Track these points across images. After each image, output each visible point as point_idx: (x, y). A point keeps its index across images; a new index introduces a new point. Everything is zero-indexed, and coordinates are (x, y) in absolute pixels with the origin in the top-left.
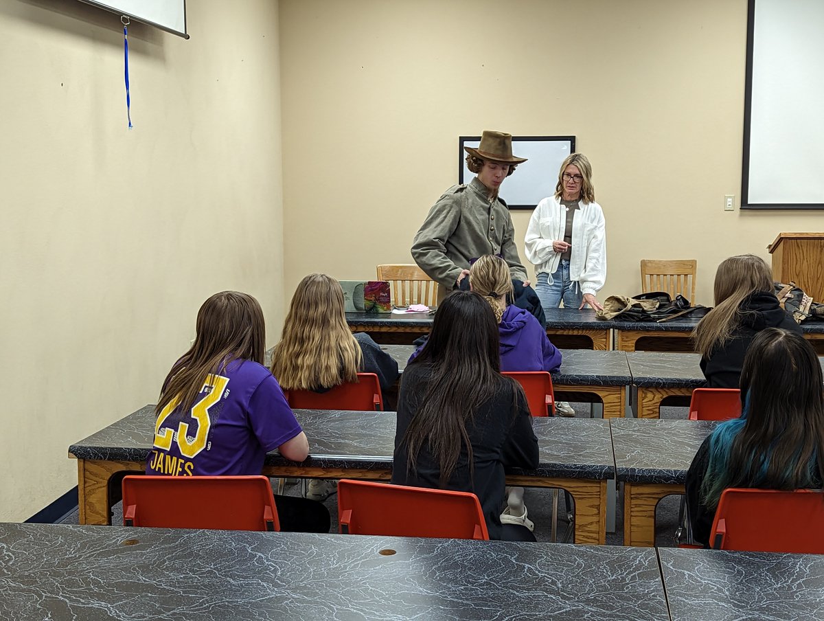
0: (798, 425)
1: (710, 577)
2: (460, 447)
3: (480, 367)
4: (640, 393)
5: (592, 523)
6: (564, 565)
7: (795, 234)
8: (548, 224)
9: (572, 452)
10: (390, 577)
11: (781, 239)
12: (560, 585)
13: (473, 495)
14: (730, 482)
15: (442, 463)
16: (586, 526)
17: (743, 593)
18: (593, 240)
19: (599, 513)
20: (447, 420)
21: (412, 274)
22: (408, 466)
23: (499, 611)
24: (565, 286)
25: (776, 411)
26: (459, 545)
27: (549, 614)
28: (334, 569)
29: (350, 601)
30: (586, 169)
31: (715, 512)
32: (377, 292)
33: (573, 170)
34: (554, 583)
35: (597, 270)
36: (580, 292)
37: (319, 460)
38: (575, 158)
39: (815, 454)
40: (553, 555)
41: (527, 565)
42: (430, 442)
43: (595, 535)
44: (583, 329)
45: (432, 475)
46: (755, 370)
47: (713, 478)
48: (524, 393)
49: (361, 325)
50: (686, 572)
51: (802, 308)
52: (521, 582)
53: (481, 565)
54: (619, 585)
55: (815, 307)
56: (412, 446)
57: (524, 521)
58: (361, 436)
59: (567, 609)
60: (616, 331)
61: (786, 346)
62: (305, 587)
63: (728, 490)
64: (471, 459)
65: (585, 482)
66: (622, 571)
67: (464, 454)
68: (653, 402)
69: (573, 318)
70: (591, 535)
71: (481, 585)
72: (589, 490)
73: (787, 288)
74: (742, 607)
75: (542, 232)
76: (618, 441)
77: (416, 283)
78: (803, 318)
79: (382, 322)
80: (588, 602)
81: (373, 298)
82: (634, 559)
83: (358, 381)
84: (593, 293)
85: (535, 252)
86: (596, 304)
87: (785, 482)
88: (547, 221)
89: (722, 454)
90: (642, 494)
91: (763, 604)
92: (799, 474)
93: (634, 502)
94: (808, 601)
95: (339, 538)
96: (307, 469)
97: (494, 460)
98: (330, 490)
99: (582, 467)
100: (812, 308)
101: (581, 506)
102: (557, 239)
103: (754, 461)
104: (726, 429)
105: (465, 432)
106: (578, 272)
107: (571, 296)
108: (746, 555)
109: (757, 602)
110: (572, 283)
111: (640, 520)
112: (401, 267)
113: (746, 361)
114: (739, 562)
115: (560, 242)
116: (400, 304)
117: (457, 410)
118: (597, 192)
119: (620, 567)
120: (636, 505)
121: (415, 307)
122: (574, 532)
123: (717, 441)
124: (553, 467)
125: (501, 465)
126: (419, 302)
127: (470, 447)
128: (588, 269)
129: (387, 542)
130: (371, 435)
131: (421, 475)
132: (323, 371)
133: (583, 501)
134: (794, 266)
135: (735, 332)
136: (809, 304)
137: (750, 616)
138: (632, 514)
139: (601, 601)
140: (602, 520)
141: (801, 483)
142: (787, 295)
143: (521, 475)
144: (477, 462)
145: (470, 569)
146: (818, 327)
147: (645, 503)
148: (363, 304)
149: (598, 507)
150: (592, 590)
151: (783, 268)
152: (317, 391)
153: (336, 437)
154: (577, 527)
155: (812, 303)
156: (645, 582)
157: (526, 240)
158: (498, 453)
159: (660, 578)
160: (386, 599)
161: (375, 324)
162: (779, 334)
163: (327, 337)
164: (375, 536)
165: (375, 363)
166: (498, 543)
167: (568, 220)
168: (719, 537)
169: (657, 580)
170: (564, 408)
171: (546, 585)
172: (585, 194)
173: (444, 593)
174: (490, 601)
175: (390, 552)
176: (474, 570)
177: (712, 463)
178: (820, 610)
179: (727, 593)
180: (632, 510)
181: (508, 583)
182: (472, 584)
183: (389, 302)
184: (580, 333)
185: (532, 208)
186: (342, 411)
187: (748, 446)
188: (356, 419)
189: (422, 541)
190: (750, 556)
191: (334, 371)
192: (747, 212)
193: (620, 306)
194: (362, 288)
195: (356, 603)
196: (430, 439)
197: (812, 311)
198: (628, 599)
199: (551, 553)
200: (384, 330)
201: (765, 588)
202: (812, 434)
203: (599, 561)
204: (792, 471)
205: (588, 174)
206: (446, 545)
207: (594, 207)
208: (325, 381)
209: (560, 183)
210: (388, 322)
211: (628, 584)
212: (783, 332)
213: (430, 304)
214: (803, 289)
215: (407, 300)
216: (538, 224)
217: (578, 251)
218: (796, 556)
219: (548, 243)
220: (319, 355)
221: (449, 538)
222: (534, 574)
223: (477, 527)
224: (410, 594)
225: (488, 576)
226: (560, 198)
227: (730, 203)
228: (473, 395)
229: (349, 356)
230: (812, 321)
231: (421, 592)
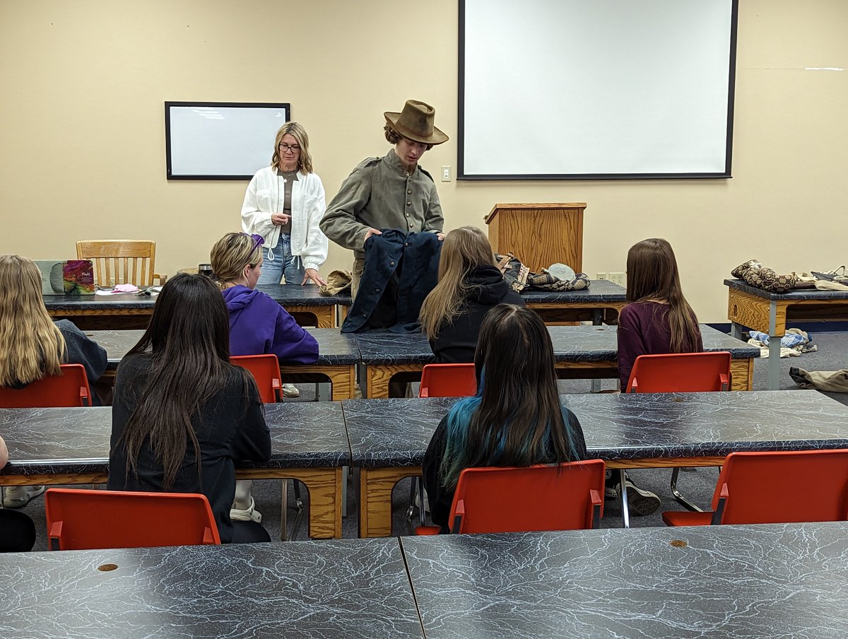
0: (531, 400)
1: (454, 564)
2: (185, 446)
3: (206, 356)
4: (369, 372)
5: (327, 513)
6: (305, 565)
7: (511, 204)
8: (265, 196)
9: (305, 439)
10: (113, 595)
11: (497, 210)
12: (301, 588)
13: (202, 496)
14: (468, 462)
15: (165, 464)
16: (321, 516)
17: (489, 578)
18: (314, 213)
19: (334, 502)
20: (170, 416)
21: (117, 251)
22: (128, 469)
23: (237, 623)
24: (287, 261)
25: (510, 388)
26: (188, 552)
27: (292, 620)
28: (45, 592)
29: (67, 628)
30: (304, 139)
31: (454, 493)
32: (79, 271)
33: (289, 139)
34: (295, 585)
35: (319, 244)
36: (302, 267)
37: (21, 466)
38: (291, 128)
39: (549, 428)
40: (292, 554)
41: (265, 569)
42: (151, 441)
43: (331, 525)
44: (307, 306)
45: (155, 477)
46: (489, 346)
47: (451, 458)
48: (255, 382)
49: (61, 309)
50: (430, 561)
51: (520, 278)
52: (260, 588)
53: (214, 574)
54: (363, 581)
55: (532, 277)
56: (131, 447)
57: (251, 514)
58: (68, 436)
59: (311, 614)
60: (340, 306)
61: (518, 321)
62: (12, 617)
63: (467, 470)
64: (198, 457)
65: (321, 471)
66: (365, 565)
67: (190, 451)
68: (383, 379)
69: (295, 295)
70: (327, 525)
71: (216, 595)
72: (323, 478)
73: (506, 258)
74: (489, 593)
75: (260, 204)
76: (352, 424)
77: (121, 260)
78: (521, 288)
79: (84, 305)
80: (332, 603)
81: (73, 279)
82: (377, 552)
83: (61, 373)
84: (316, 267)
85: (253, 226)
86: (319, 278)
87: (521, 458)
88: (264, 193)
89: (460, 434)
90: (379, 478)
91: (509, 588)
92: (535, 449)
93: (370, 487)
94: (551, 580)
95: (51, 556)
96: (7, 477)
97: (223, 457)
98: (31, 494)
99: (316, 456)
100: (529, 278)
101: (316, 497)
102: (275, 211)
103: (491, 439)
104: (463, 407)
105: (191, 428)
106: (299, 246)
107: (293, 272)
108: (488, 537)
109: (503, 587)
110: (294, 258)
111: (376, 506)
112: (104, 243)
113: (480, 338)
114: (482, 545)
115: (278, 214)
116: (104, 284)
117: (181, 405)
118: (314, 163)
119: (363, 561)
120: (373, 491)
121: (121, 287)
122: (309, 524)
123: (454, 421)
124: (286, 457)
125: (231, 460)
126: (126, 282)
127: (196, 445)
128: (309, 243)
129: (106, 556)
130: (81, 435)
131: (142, 478)
132: (20, 365)
133: (318, 490)
134: (510, 236)
135: (462, 307)
136: (526, 274)
137: (497, 602)
138: (369, 500)
139: (346, 601)
140: (338, 509)
141: (536, 459)
142: (506, 266)
143: (252, 468)
144: (205, 460)
145: (202, 578)
146: (535, 296)
147: (382, 487)
148: (62, 285)
149: (334, 496)
150: (336, 590)
151: (499, 239)
152: (13, 387)
153: (39, 439)
154: (312, 518)
155: (529, 273)
156: (390, 576)
157: (243, 214)
158: (227, 448)
159: (405, 570)
160: (109, 622)
161: (76, 308)
162: (511, 310)
163: (21, 325)
164: (92, 551)
165: (81, 352)
166: (231, 547)
167: (287, 192)
168: (458, 519)
169: (402, 572)
170: (287, 388)
171: (287, 588)
172: (302, 164)
173: (174, 609)
174: (227, 613)
175: (111, 567)
176: (207, 580)
177: (449, 444)
178: (563, 589)
179: (473, 580)
180: (369, 495)
181: (245, 590)
182: (206, 595)
183: (92, 282)
184: (304, 310)
185: (249, 178)
186: (44, 409)
187: (485, 424)
188: (61, 416)
189: (147, 552)
190: (492, 537)
191: (33, 364)
192: (463, 183)
193: (344, 281)
194: (60, 269)
195: (74, 630)
196: (151, 437)
197: (529, 281)
198: (374, 596)
199: (290, 552)
200: (87, 313)
201: (510, 570)
202: (546, 407)
203: (341, 557)
204: (527, 447)
205: (305, 144)
206: (174, 553)
207: (312, 177)
208: (23, 376)
209: (277, 154)
210: (91, 305)
211: (373, 579)
212: (515, 308)
213: (139, 282)
214: (519, 259)
215: (112, 278)
216: (254, 196)
217: (299, 224)
218: (536, 534)
219: (266, 216)
220: (14, 347)
221: (177, 545)
222: (274, 578)
223: (207, 530)
224: (137, 613)
225: (223, 585)
226: (277, 169)
227: (447, 174)
228: (200, 389)
229: (50, 346)
230: (529, 290)
231: (148, 609)
